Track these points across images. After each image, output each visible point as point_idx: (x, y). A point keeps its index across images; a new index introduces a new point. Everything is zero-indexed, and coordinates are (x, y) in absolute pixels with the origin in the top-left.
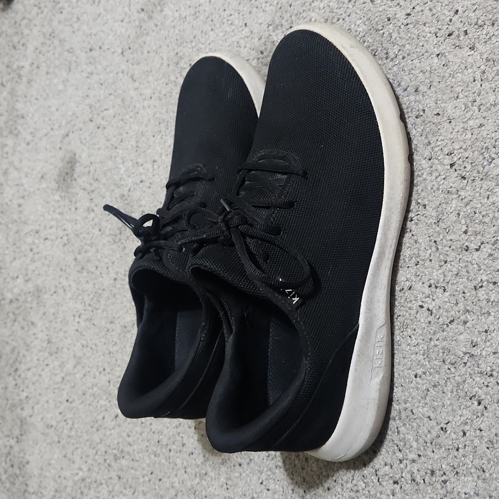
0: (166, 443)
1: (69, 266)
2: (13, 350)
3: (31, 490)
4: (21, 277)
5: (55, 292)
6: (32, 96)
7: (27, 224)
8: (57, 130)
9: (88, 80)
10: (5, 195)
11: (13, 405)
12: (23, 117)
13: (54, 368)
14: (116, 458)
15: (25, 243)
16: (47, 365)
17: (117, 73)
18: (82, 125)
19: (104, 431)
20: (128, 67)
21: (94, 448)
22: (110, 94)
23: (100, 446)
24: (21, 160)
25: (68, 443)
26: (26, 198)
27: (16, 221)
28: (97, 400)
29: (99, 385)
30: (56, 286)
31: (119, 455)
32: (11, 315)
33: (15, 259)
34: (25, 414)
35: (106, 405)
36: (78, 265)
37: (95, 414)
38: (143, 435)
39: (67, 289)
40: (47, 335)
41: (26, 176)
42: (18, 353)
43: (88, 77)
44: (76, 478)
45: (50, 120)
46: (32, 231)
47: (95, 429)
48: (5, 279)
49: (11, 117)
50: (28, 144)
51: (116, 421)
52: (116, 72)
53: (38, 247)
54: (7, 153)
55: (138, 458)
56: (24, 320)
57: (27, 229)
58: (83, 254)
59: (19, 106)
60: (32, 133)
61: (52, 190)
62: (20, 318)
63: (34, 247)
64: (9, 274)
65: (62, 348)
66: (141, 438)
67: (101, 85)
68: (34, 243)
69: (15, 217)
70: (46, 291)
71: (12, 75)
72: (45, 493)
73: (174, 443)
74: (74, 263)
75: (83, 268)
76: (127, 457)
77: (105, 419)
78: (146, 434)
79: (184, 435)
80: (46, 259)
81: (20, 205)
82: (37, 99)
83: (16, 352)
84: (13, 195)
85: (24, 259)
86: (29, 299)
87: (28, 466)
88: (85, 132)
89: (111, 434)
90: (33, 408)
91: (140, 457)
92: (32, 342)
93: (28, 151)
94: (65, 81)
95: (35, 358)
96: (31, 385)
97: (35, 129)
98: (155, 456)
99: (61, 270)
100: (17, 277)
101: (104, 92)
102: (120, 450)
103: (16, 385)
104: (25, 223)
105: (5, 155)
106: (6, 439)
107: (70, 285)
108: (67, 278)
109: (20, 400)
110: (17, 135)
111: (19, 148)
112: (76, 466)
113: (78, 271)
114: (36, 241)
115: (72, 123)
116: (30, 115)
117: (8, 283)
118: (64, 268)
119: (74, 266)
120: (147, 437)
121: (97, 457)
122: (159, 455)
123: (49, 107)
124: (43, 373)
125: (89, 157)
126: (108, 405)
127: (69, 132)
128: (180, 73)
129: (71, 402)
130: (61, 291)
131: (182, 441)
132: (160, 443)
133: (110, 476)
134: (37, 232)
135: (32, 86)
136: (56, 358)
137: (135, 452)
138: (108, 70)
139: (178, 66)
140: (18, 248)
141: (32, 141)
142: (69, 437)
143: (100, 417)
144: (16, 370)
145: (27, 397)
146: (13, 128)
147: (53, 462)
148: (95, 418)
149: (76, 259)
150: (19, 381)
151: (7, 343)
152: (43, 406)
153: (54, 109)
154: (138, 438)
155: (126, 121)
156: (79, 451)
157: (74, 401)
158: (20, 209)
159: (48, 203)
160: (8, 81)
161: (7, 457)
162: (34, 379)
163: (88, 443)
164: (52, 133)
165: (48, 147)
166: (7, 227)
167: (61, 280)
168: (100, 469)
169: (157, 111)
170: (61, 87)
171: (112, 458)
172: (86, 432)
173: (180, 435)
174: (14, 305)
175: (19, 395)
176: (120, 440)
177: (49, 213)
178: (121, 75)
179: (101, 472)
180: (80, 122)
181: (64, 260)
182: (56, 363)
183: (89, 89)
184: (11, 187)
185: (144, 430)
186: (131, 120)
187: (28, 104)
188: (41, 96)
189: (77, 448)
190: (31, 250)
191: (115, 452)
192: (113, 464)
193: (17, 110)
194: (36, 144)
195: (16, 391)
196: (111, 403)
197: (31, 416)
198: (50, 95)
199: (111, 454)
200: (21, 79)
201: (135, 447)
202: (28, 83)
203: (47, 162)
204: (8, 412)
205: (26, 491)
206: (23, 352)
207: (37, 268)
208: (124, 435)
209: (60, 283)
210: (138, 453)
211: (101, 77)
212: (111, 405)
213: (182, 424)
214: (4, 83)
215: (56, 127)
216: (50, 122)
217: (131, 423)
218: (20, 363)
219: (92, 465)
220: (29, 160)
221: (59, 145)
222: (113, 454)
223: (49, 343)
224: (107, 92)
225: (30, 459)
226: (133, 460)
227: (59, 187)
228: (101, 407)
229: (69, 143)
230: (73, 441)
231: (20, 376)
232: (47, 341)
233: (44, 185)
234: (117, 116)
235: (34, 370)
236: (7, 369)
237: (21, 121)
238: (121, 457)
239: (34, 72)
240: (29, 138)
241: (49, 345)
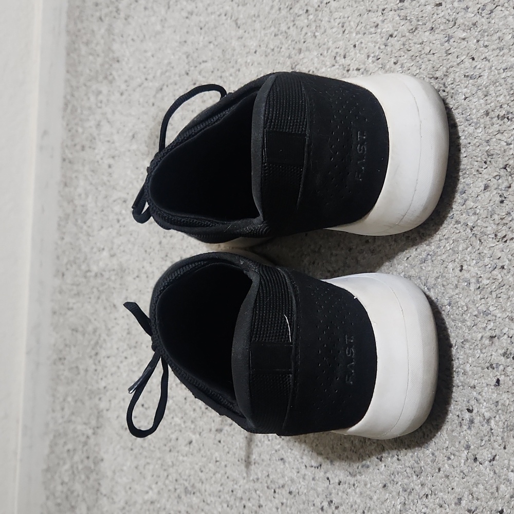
0: (240, 496)
1: (154, 250)
2: (95, 331)
3: (103, 490)
4: (106, 249)
5: (138, 277)
6: (129, 35)
7: (116, 189)
8: (151, 81)
9: (187, 20)
10: (96, 151)
11: (92, 392)
12: (118, 61)
13: (132, 363)
14: (186, 491)
15: (112, 210)
16: (126, 358)
17: (219, 15)
18: (177, 78)
19: (176, 454)
20: (233, 8)
21: (165, 470)
22: (210, 42)
23: (171, 470)
24: (114, 113)
25: (141, 454)
26: (116, 158)
27: (105, 184)
28: (172, 415)
29: (174, 399)
30: (139, 270)
31: (190, 489)
32: (95, 290)
33: (102, 228)
34: (103, 405)
35: (180, 425)
36: (162, 250)
37: (169, 432)
38: (217, 475)
39: (151, 276)
40: (128, 324)
41: (118, 133)
42: (100, 336)
43: (187, 18)
44: (146, 497)
45: (145, 68)
46: (120, 198)
47: (167, 449)
48: (92, 248)
49: (107, 59)
50: (122, 94)
51: (190, 448)
52: (218, 13)
53: (124, 219)
54: (101, 102)
55: (209, 502)
56: (107, 299)
57: (116, 195)
58: (168, 238)
59: (116, 46)
60: (126, 81)
61: (143, 154)
62: (103, 297)
63: (121, 218)
64: (95, 244)
65: (142, 343)
66: (213, 479)
67: (201, 29)
68: (121, 213)
69: (105, 178)
70: (129, 273)
71: (110, 8)
72: (116, 500)
73: (249, 499)
74: (158, 247)
75: (167, 256)
76: (198, 494)
77: (179, 441)
78: (220, 475)
79: (261, 495)
80: (131, 234)
81: (110, 166)
82: (133, 40)
83: (97, 333)
84: (104, 153)
85: (110, 229)
86: (113, 278)
87: (102, 464)
88: (180, 87)
89: (183, 461)
90: (110, 401)
91: (211, 501)
92: (113, 327)
93: (121, 102)
94: (163, 21)
95: (115, 346)
96: (109, 376)
97: (129, 76)
98: (228, 506)
99: (146, 251)
100: (103, 249)
101: (204, 38)
102: (191, 484)
103: (96, 370)
104: (114, 188)
105: (99, 105)
106: (84, 426)
107: (153, 272)
108: (151, 263)
109: (99, 389)
110: (111, 82)
111: (112, 98)
112: (147, 484)
113: (162, 258)
114: (124, 212)
115: (167, 74)
116: (126, 59)
117: (95, 253)
118: (148, 250)
119: (158, 251)
120: (221, 480)
121: (167, 482)
122: (232, 506)
123: (145, 51)
124: (121, 366)
125: (182, 120)
126: (183, 426)
127: (163, 85)
128: (294, 21)
129: (146, 409)
130: (143, 276)
131: (259, 501)
132: (234, 493)
133: (179, 509)
134: (125, 202)
135: (129, 23)
136: (135, 353)
137: (207, 493)
138: (210, 10)
139: (292, 11)
140: (105, 215)
141: (126, 90)
142: (142, 447)
143: (174, 437)
144: (97, 354)
145: (105, 388)
146: (108, 73)
147: (125, 468)
148: (169, 436)
149: (160, 243)
150: (99, 368)
151: (90, 321)
152: (119, 402)
153: (149, 54)
154: (211, 478)
155: (225, 80)
156: (151, 467)
157: (149, 408)
158: (110, 170)
159: (137, 168)
160: (106, 15)
161: (84, 446)
162: (114, 369)
163: (159, 462)
164: (146, 84)
165: (141, 100)
166: (97, 189)
167: (145, 264)
168: (170, 497)
169: (261, 71)
170: (158, 28)
171: (183, 490)
172: (159, 449)
173: (258, 492)
174: (99, 281)
175: (97, 382)
176: (192, 472)
177: (137, 181)
178: (224, 18)
179: (170, 500)
180: (175, 74)
181: (149, 240)
182: (135, 359)
183: (187, 32)
184: (103, 143)
185: (218, 470)
186: (231, 78)
187: (124, 46)
188: (138, 37)
189: (148, 463)
190: (118, 221)
191: (186, 484)
192: (183, 496)
193: (113, 52)
194: (130, 95)
195: (95, 377)
196: (186, 424)
197: (107, 410)
198: (147, 37)
199: (181, 485)
200: (119, 14)
201: (208, 487)
202: (126, 19)
203: (139, 119)
204: (87, 398)
205: (98, 490)
206: (104, 336)
207: (122, 243)
208: (197, 467)
209: (143, 267)
210: (210, 495)
211: (202, 19)
212: (186, 427)
213: (260, 480)
214: (103, 17)
215: (150, 77)
216: (144, 70)
217: (205, 457)
218: (101, 347)
219: (162, 489)
220: (122, 114)
221: (152, 100)
222: (184, 485)
223: (129, 333)
224: (206, 38)
225: (105, 457)
226: (204, 501)
227: (149, 152)
228: (175, 425)
229: (163, 99)
230: (145, 453)
231: (99, 362)
232: (126, 331)
233: (134, 147)
234: (216, 72)
235: (113, 359)
236: (89, 350)
237: (116, 65)
238: (192, 492)
239: (132, 6)
240: (123, 87)
241: (128, 336)
